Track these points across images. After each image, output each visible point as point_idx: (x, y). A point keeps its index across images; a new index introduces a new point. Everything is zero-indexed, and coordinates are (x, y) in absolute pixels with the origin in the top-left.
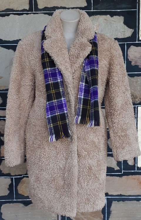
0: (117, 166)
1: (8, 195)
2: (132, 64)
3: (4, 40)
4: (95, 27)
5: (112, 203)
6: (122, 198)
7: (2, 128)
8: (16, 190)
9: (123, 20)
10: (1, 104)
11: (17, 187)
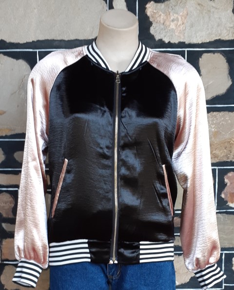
3: (8, 42)
4: (180, 19)
7: (3, 207)
9: (232, 7)
10: (3, 162)
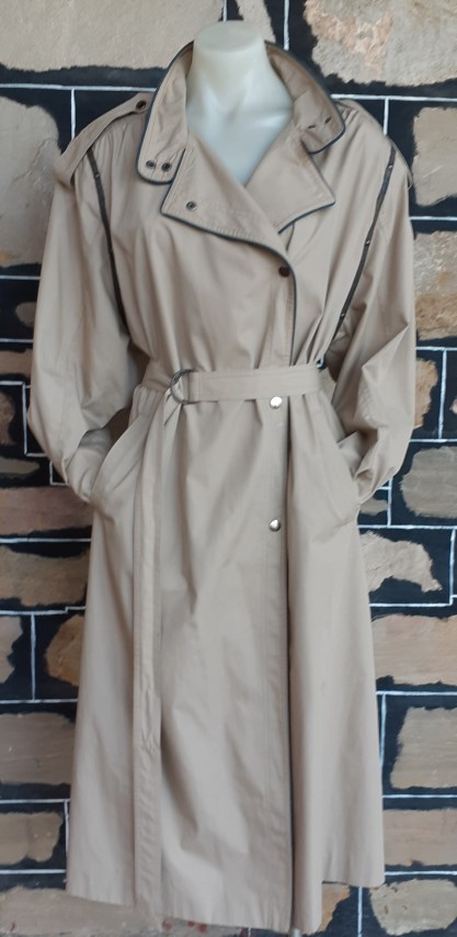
0: (430, 578)
1: (7, 681)
5: (404, 713)
6: (441, 698)
8: (41, 663)
11: (45, 652)
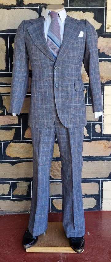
2: (100, 51)
